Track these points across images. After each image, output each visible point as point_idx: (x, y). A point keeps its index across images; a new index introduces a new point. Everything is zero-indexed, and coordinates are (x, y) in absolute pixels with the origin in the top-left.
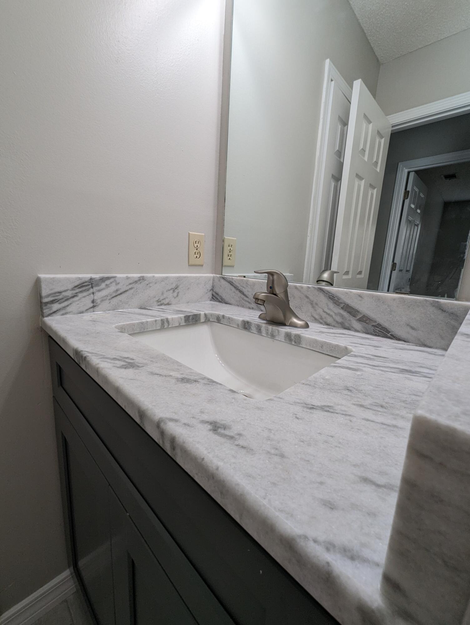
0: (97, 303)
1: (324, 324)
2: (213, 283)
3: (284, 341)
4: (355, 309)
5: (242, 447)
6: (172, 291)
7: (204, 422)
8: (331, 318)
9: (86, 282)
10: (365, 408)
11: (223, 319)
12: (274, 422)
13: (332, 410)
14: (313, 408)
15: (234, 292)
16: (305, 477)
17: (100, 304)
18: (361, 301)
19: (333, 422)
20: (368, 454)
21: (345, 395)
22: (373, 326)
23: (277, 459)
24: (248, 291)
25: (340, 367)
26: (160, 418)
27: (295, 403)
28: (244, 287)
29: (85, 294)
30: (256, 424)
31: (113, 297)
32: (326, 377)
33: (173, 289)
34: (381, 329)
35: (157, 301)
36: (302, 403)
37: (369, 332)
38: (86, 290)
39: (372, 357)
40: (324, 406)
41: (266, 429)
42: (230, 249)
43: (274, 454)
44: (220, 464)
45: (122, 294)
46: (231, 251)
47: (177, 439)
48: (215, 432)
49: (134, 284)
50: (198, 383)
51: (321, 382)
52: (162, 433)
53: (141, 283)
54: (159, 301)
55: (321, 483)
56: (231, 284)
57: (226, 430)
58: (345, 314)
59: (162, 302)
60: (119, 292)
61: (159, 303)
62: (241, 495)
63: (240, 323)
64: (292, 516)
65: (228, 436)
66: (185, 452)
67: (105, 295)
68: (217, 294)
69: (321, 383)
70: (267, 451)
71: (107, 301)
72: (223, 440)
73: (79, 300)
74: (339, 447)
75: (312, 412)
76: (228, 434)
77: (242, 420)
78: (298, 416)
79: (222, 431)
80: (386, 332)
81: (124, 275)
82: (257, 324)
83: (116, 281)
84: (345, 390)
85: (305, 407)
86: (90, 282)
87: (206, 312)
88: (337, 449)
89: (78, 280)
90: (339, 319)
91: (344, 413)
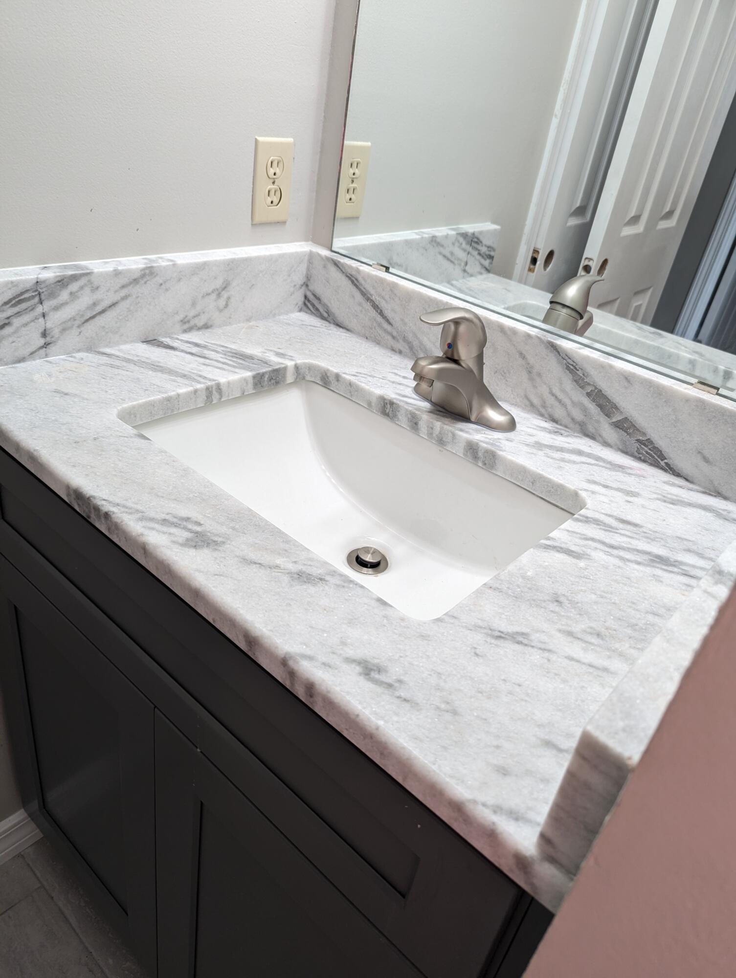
0: (52, 337)
1: (546, 418)
2: (308, 269)
3: (463, 457)
4: (613, 403)
5: (405, 700)
6: (214, 296)
7: (349, 660)
8: (564, 409)
9: (27, 291)
10: (575, 638)
11: (336, 383)
12: (444, 661)
13: (525, 641)
14: (500, 637)
15: (360, 304)
16: (479, 740)
17: (59, 337)
18: (626, 388)
19: (525, 661)
20: (560, 710)
21: (549, 613)
22: (638, 440)
23: (448, 717)
24: (393, 310)
25: (554, 548)
26: (286, 653)
27: (477, 628)
28: (383, 298)
29: (26, 318)
30: (421, 664)
31: (87, 321)
32: (529, 574)
33: (217, 290)
34: (652, 451)
35: (182, 321)
36: (485, 628)
37: (628, 450)
38: (28, 310)
39: (614, 523)
40: (517, 633)
41: (434, 673)
42: (354, 174)
43: (444, 711)
44: (381, 723)
45: (106, 313)
46: (355, 180)
47: (317, 687)
48: (367, 677)
49: (132, 286)
50: (327, 585)
51: (519, 583)
52: (292, 674)
53: (145, 283)
54: (186, 320)
55: (498, 747)
56: (353, 282)
57: (380, 673)
58: (592, 407)
59: (192, 323)
60: (99, 308)
61: (186, 326)
62: (407, 759)
63: (374, 401)
64: (463, 782)
65: (386, 683)
66: (330, 703)
67: (70, 316)
68: (319, 299)
69: (518, 586)
70: (436, 706)
71: (75, 331)
72: (379, 690)
73: (15, 332)
74: (526, 701)
75: (499, 643)
76: (384, 680)
77: (401, 657)
78: (478, 651)
79: (377, 676)
80: (658, 457)
81: (109, 268)
82: (410, 411)
83: (92, 283)
84: (553, 603)
85: (489, 635)
86: (36, 291)
87: (299, 362)
88: (523, 703)
89: (10, 289)
90: (578, 415)
91: (543, 646)
